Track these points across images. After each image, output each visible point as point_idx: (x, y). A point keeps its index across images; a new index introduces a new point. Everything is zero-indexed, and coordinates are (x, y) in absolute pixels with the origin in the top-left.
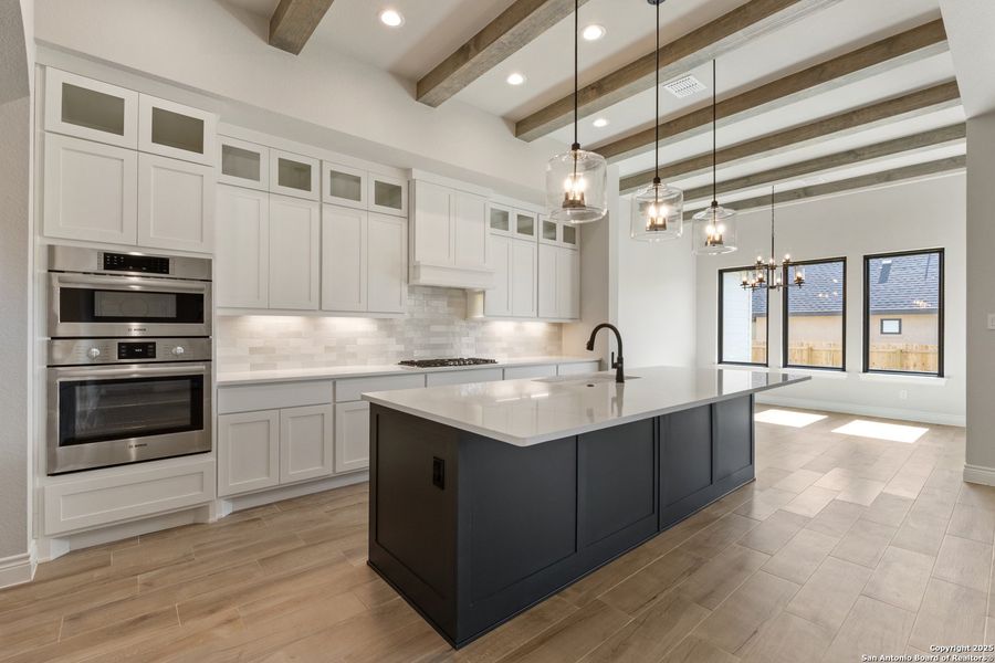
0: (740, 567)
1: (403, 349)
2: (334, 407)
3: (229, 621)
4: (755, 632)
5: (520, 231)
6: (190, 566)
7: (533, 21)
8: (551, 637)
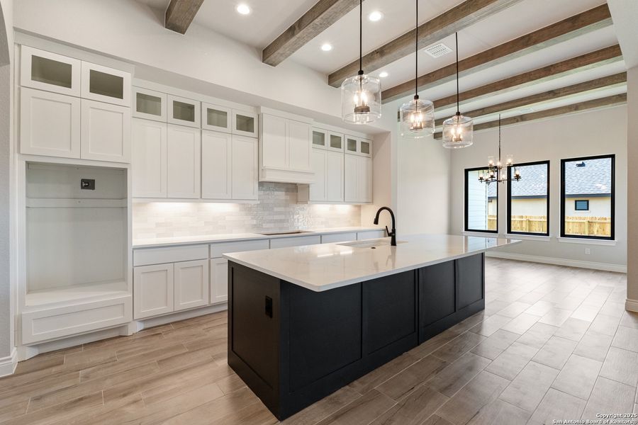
0: (471, 368)
1: (255, 223)
2: (210, 261)
3: (135, 402)
4: (478, 413)
5: (332, 145)
6: (113, 365)
7: (335, 10)
8: (342, 414)
